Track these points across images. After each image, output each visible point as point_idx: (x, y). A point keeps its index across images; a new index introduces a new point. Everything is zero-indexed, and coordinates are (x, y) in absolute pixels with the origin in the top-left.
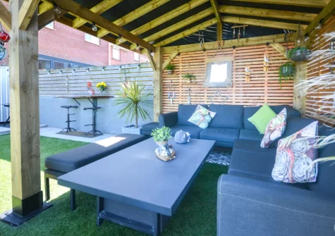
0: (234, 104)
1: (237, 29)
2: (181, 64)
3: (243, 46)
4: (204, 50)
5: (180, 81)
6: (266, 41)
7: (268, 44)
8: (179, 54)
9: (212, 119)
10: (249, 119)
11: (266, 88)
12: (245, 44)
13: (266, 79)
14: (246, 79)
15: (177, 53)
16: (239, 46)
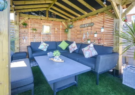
0: (52, 41)
1: (53, 15)
2: (29, 24)
3: (55, 21)
4: (41, 19)
5: (30, 31)
6: (61, 21)
7: (61, 22)
8: (29, 19)
9: (48, 47)
10: (59, 46)
11: (61, 36)
12: (56, 20)
13: (61, 33)
14: (56, 32)
15: (28, 18)
16: (54, 21)
